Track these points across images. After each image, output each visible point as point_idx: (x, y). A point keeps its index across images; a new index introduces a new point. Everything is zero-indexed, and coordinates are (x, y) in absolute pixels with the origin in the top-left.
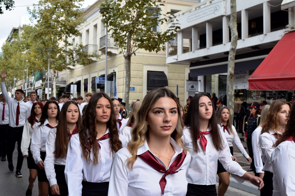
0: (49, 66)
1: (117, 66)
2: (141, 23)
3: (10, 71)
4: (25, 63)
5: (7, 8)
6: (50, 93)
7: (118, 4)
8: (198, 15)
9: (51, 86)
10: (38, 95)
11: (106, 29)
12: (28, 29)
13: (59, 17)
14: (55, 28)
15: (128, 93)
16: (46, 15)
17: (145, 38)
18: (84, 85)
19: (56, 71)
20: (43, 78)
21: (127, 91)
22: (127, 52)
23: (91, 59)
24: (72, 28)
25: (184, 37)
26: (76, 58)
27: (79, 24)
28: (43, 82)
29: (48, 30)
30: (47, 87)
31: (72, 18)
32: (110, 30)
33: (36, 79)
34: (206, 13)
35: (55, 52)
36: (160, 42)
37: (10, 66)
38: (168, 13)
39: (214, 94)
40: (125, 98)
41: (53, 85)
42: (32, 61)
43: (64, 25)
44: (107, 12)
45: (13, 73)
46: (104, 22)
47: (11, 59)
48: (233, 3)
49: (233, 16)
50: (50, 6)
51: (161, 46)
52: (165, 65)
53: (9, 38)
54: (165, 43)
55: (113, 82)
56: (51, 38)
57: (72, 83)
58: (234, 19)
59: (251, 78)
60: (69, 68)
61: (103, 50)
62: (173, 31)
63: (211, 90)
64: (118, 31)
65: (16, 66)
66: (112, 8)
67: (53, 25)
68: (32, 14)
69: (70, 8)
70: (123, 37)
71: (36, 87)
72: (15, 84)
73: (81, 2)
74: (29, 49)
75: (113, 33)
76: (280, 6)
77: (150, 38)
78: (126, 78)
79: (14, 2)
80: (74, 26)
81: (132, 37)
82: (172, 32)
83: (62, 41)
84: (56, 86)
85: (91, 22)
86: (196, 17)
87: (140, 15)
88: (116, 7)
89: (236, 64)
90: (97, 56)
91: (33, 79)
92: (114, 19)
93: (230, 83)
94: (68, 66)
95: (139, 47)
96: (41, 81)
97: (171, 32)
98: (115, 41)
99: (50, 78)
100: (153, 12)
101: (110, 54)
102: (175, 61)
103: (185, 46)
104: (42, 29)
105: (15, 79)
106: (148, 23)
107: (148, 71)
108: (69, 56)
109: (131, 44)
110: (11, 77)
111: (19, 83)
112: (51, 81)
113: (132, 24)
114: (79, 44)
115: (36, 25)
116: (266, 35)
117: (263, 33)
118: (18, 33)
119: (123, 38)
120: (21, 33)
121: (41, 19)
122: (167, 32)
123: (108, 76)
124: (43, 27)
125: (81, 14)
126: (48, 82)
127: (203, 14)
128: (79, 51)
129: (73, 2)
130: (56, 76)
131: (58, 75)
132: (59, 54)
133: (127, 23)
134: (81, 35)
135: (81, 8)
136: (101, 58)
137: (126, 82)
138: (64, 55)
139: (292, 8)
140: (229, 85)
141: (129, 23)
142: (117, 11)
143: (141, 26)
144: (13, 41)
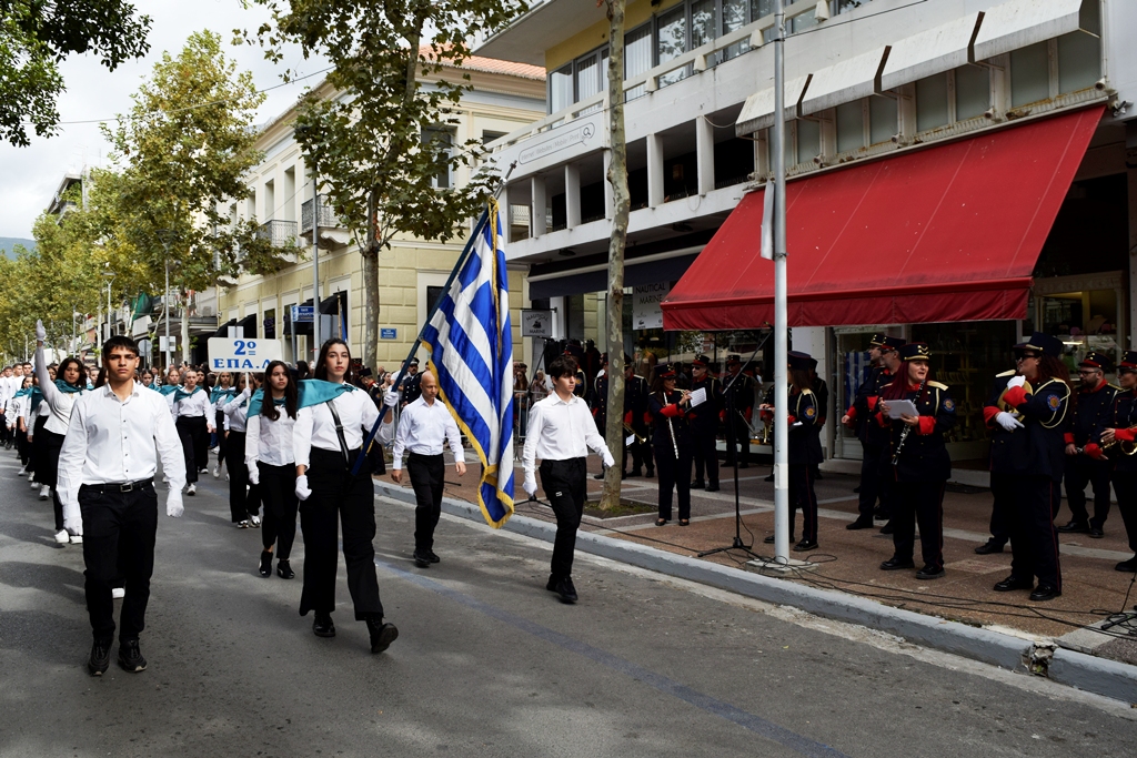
0: (167, 280)
1: (349, 276)
2: (402, 168)
3: (61, 293)
4: (102, 271)
5: (40, 129)
6: (173, 349)
7: (341, 117)
8: (544, 146)
9: (176, 332)
11: (312, 181)
12: (107, 183)
13: (189, 148)
14: (180, 179)
15: (374, 343)
16: (153, 143)
17: (414, 206)
18: (266, 325)
19: (189, 292)
20: (153, 311)
21: (370, 339)
22: (369, 240)
23: (281, 259)
24: (225, 179)
25: (511, 202)
26: (240, 256)
27: (246, 168)
28: (153, 320)
29: (162, 183)
30: (164, 333)
31: (227, 151)
32: (323, 183)
33: (134, 312)
34: (565, 142)
35: (183, 241)
36: (451, 216)
37: (59, 278)
38: (469, 142)
39: (591, 344)
40: (366, 358)
41: (180, 327)
42: (121, 266)
43: (205, 171)
44: (312, 138)
45: (70, 299)
46: (311, 163)
47: (64, 260)
48: (616, 121)
49: (618, 153)
50: (166, 119)
51: (456, 224)
53: (54, 203)
54: (466, 219)
55: (338, 318)
56: (170, 205)
57: (233, 323)
58: (621, 159)
59: (668, 302)
60: (224, 283)
61: (310, 235)
62: (486, 190)
64: (345, 186)
65: (78, 279)
66: (328, 129)
67: (176, 170)
68: (114, 140)
69: (221, 126)
70: (358, 202)
71: (134, 334)
72: (78, 327)
73: (248, 111)
74: (111, 232)
75: (332, 193)
76: (734, 127)
77: (427, 205)
78: (367, 308)
79: (58, 115)
80: (232, 173)
81: (380, 202)
82: (481, 190)
83: (202, 213)
84: (190, 331)
85: (279, 162)
86: (539, 151)
87: (399, 146)
88: (336, 127)
89: (627, 269)
90: (298, 252)
91: (128, 314)
92: (333, 157)
93: (614, 314)
94: (221, 278)
95: (400, 229)
96: (148, 319)
97: (477, 189)
98: (336, 215)
99: (171, 309)
101: (329, 245)
103: (516, 223)
104: (147, 180)
105: (76, 314)
106: (421, 167)
107: (429, 287)
108: (222, 251)
109: (377, 221)
110: (64, 309)
111: (89, 324)
112: (177, 317)
113: (379, 168)
114: (247, 219)
115: (128, 172)
116: (704, 196)
117: (697, 193)
118: (81, 189)
119: (359, 205)
120: (88, 189)
121: (142, 152)
122: (468, 191)
123: (321, 304)
124: (148, 176)
125: (251, 140)
126: (168, 320)
127: (557, 144)
128: (247, 239)
130: (189, 303)
131: (193, 300)
132: (194, 246)
133: (367, 165)
134: (253, 196)
135: (250, 124)
136: (306, 255)
137: (368, 317)
138: (209, 248)
139: (762, 132)
140: (613, 319)
141: (370, 165)
142: (341, 135)
143: (402, 175)
144: (67, 213)
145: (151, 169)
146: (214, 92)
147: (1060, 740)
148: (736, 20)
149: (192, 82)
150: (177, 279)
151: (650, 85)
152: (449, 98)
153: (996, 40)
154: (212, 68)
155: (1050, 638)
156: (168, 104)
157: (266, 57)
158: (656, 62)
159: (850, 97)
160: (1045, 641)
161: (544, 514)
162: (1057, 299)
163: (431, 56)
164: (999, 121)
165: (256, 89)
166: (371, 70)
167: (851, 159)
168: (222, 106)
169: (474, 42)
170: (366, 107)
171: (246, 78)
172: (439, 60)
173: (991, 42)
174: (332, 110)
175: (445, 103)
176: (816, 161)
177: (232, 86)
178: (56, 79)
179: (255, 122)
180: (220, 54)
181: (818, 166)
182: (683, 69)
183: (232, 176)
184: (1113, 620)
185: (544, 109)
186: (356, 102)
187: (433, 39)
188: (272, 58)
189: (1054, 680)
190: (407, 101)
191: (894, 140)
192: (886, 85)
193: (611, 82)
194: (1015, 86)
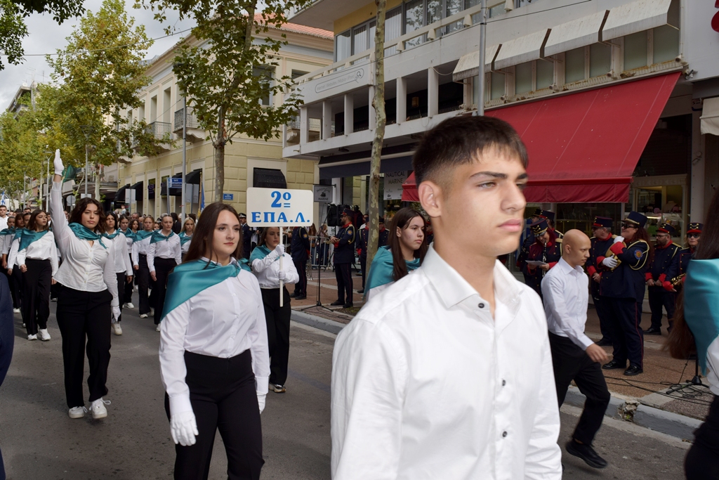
0: (87, 157)
1: (204, 160)
2: (241, 92)
3: (16, 163)
4: (44, 150)
5: (11, 59)
7: (203, 58)
8: (332, 82)
10: (68, 205)
11: (184, 98)
12: (48, 93)
13: (102, 74)
14: (96, 93)
16: (80, 69)
17: (248, 116)
18: (149, 189)
19: (100, 165)
20: (76, 177)
22: (219, 137)
23: (160, 147)
24: (126, 94)
25: (309, 116)
26: (134, 144)
27: (139, 87)
28: (76, 183)
29: (85, 95)
30: (84, 192)
31: (128, 76)
32: (190, 101)
33: (64, 178)
34: (345, 80)
35: (97, 133)
36: (271, 123)
37: (15, 154)
38: (284, 78)
39: (357, 208)
41: (94, 188)
43: (113, 89)
44: (184, 71)
45: (22, 167)
46: (183, 86)
47: (19, 142)
48: (379, 69)
49: (379, 89)
50: (88, 54)
51: (274, 129)
52: (282, 160)
53: (12, 105)
54: (280, 125)
56: (89, 109)
57: (128, 186)
59: (406, 184)
60: (123, 161)
61: (180, 132)
62: (293, 107)
63: (352, 201)
64: (204, 102)
65: (28, 155)
66: (194, 66)
67: (94, 87)
68: (55, 66)
69: (124, 60)
70: (213, 114)
72: (26, 186)
73: (142, 51)
74: (50, 125)
75: (194, 107)
76: (452, 75)
77: (257, 116)
78: (216, 180)
80: (130, 90)
81: (227, 113)
82: (291, 108)
83: (110, 115)
84: (100, 190)
85: (160, 85)
86: (328, 85)
87: (239, 78)
88: (200, 65)
89: (383, 161)
90: (171, 142)
92: (197, 84)
93: (373, 191)
94: (121, 157)
95: (238, 131)
96: (73, 182)
97: (289, 108)
98: (198, 121)
99: (88, 176)
100: (261, 76)
101: (191, 139)
102: (296, 153)
103: (312, 129)
104: (75, 93)
105: (27, 177)
106: (253, 92)
107: (254, 168)
108: (123, 141)
109: (224, 126)
110: (18, 174)
111: (34, 184)
112: (92, 181)
113: (226, 92)
114: (138, 121)
115: (63, 87)
116: (431, 118)
117: (426, 115)
118: (30, 97)
120: (35, 98)
121: (72, 75)
122: (283, 109)
123: (187, 177)
124: (76, 91)
125: (143, 70)
126: (86, 183)
127: (340, 81)
128: (139, 133)
129: (129, 50)
130: (100, 173)
131: (102, 171)
132: (104, 136)
133: (219, 90)
134: (143, 106)
135: (143, 59)
136: (176, 145)
137: (217, 186)
138: (114, 138)
139: (469, 79)
140: (373, 194)
141: (221, 90)
142: (203, 70)
143: (241, 97)
144: (22, 112)
145: (77, 86)
146: (119, 38)
147: (639, 460)
148: (454, 6)
149: (106, 31)
150: (93, 157)
151: (400, 46)
152: (272, 49)
153: (616, 28)
154: (119, 22)
155: (635, 398)
156: (90, 45)
157: (155, 18)
158: (404, 32)
159: (524, 60)
160: (632, 400)
161: (326, 314)
162: (647, 190)
163: (261, 21)
164: (615, 79)
165: (147, 37)
166: (223, 29)
167: (523, 98)
168: (126, 47)
169: (290, 14)
170: (219, 52)
171: (141, 30)
172: (266, 24)
173: (613, 29)
174: (197, 54)
175: (270, 52)
176: (502, 99)
177: (131, 34)
178: (22, 27)
179: (146, 58)
180: (124, 13)
181: (503, 102)
182: (421, 37)
183: (130, 93)
184: (674, 388)
185: (332, 58)
186: (213, 49)
187: (263, 11)
188: (159, 19)
189: (636, 423)
190: (246, 50)
191: (551, 88)
192: (547, 54)
193: (376, 45)
194: (626, 57)
